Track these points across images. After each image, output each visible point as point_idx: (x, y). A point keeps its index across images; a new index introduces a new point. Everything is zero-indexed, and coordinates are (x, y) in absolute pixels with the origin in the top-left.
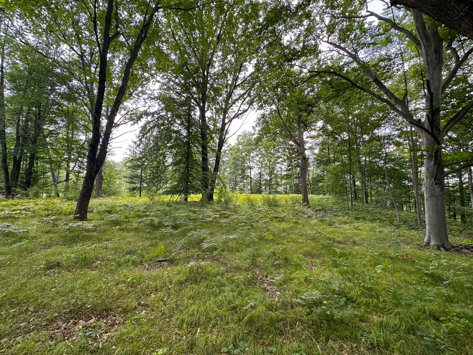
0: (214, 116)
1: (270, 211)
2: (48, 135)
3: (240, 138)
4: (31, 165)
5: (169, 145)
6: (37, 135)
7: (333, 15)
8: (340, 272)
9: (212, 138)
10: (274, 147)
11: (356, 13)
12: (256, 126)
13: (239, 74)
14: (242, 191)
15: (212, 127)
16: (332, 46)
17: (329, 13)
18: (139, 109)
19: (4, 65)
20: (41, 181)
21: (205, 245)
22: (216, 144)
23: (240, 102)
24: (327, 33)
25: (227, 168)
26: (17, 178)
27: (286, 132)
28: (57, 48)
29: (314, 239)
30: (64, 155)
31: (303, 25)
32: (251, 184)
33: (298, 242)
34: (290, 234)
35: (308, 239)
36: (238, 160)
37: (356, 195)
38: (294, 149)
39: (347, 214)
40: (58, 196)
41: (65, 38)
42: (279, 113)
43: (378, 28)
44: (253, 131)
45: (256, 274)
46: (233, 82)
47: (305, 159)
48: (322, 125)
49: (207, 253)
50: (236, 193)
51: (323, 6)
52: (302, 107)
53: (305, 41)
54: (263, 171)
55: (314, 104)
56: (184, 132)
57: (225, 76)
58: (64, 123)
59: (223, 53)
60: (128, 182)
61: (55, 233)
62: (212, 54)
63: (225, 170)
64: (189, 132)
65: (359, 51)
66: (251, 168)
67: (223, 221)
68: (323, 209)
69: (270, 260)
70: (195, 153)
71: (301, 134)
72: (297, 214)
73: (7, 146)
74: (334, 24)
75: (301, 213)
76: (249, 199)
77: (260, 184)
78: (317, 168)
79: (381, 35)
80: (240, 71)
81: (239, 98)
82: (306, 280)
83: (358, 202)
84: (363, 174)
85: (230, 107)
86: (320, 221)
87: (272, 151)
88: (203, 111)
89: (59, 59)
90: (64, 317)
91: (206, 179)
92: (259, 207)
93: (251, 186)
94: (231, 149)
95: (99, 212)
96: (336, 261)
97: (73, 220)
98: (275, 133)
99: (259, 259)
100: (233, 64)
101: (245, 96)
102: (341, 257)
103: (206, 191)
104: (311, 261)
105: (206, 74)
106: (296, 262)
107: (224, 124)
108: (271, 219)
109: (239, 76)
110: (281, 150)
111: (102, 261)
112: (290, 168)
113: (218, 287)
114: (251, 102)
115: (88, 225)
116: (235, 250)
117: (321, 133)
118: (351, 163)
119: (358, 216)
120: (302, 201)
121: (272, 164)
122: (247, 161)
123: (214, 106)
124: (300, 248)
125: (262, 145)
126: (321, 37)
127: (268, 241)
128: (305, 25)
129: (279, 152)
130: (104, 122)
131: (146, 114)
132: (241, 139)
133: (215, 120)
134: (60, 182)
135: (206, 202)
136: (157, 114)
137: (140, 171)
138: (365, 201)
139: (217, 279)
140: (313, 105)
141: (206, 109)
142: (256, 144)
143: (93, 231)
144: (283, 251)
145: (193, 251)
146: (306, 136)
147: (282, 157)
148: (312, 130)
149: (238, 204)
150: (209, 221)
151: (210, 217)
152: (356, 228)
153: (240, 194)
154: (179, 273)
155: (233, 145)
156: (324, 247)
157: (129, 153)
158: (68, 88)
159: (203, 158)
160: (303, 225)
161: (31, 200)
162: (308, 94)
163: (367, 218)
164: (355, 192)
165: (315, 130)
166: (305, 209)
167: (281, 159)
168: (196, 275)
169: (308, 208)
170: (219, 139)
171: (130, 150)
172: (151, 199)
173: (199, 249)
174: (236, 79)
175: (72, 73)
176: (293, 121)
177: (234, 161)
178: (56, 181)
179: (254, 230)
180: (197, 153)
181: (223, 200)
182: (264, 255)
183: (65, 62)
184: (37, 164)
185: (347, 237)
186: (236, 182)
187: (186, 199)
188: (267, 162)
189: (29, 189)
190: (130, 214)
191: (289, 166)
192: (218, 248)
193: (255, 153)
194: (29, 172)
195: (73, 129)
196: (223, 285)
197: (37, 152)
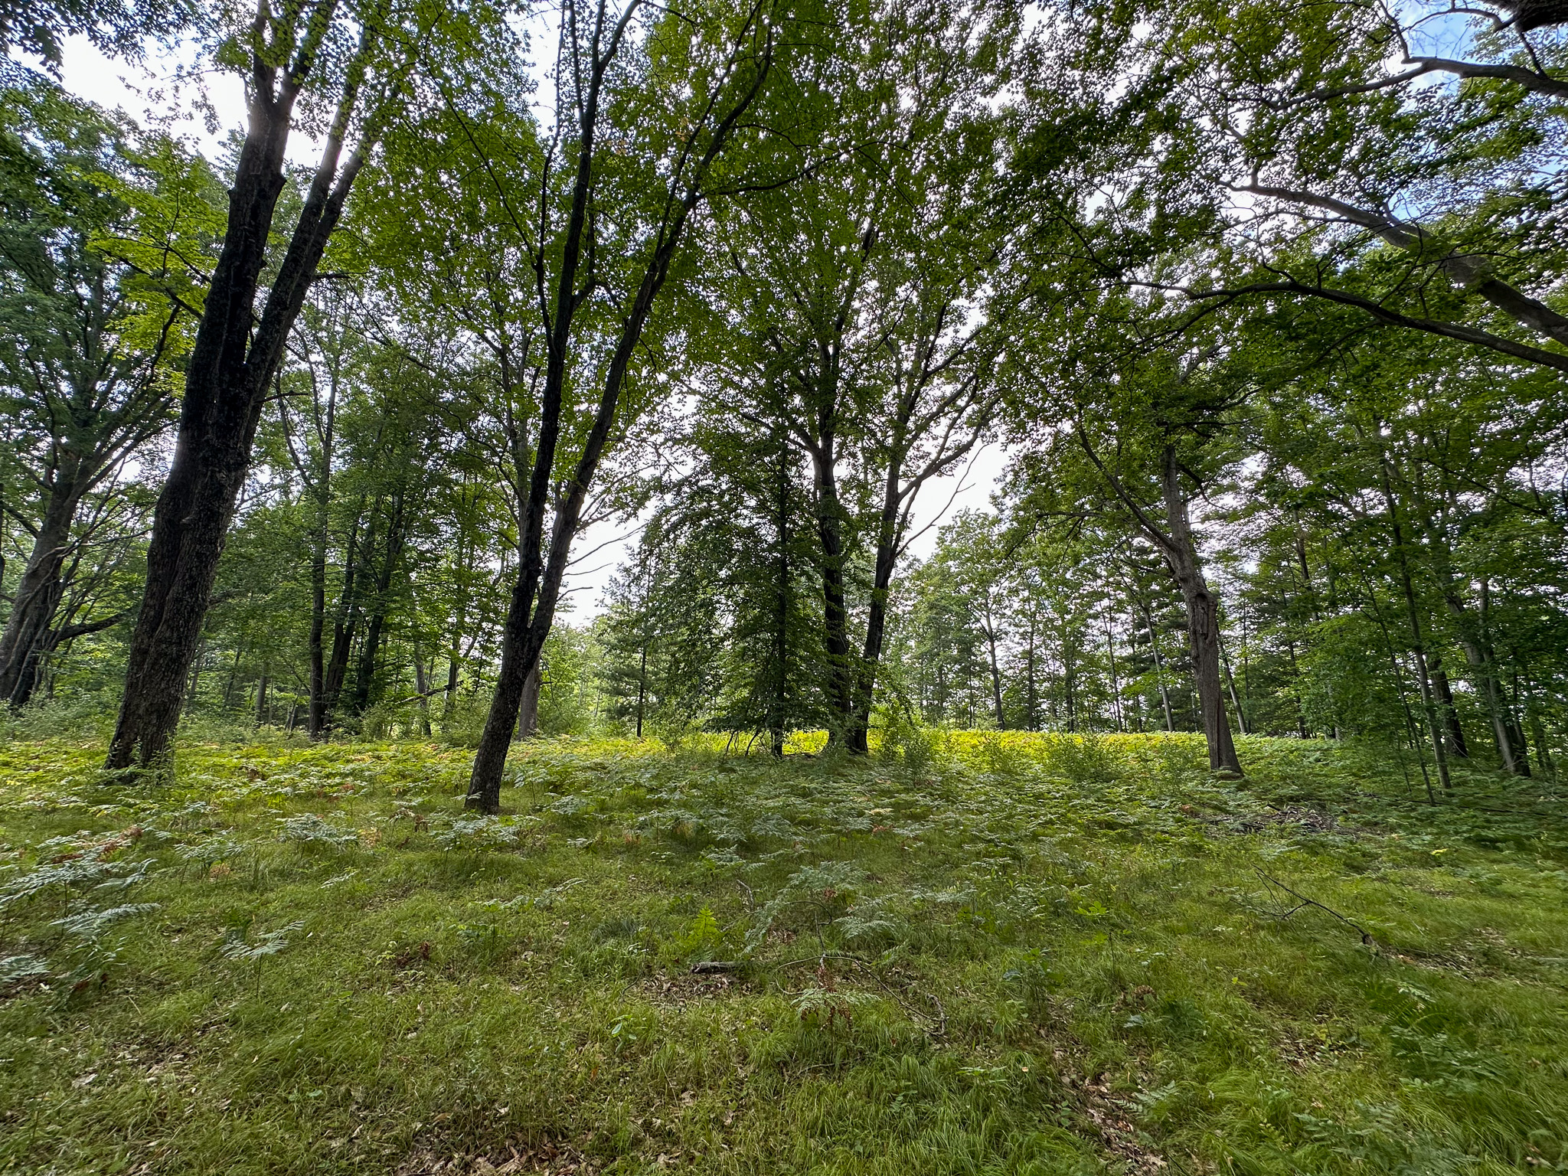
0: (862, 476)
1: (1077, 797)
2: (416, 565)
3: (949, 537)
4: (372, 646)
5: (723, 574)
6: (391, 565)
7: (1264, 100)
8: (1442, 1103)
9: (856, 544)
10: (1077, 563)
11: (1357, 74)
12: (1006, 494)
13: (937, 336)
14: (965, 718)
15: (854, 509)
16: (1273, 198)
17: (1246, 98)
18: (641, 474)
19: (337, 399)
20: (391, 690)
21: (853, 927)
22: (869, 562)
23: (945, 422)
24: (1246, 162)
25: (907, 638)
26: (340, 683)
27: (1119, 507)
28: (448, 341)
29: (1285, 928)
30: (448, 615)
31: (1151, 153)
32: (998, 695)
33: (1216, 934)
34: (1173, 899)
35: (1258, 927)
36: (945, 610)
37: (1458, 736)
38: (1155, 563)
39: (1429, 820)
40: (428, 731)
41: (467, 315)
42: (1085, 445)
43: (1464, 104)
44: (993, 511)
45: (1052, 1060)
46: (916, 364)
47: (1205, 600)
48: (1262, 469)
49: (860, 953)
50: (943, 728)
51: (1219, 82)
52: (1172, 415)
53: (1166, 202)
54: (1037, 647)
55: (1223, 400)
56: (769, 533)
57: (892, 350)
58: (454, 530)
59: (881, 282)
60: (607, 691)
61: (419, 848)
62: (850, 293)
63: (901, 644)
64: (782, 530)
65: (1391, 195)
66: (992, 637)
67: (907, 831)
68: (1307, 797)
69: (1102, 1004)
70: (803, 596)
71: (1179, 507)
72: (1194, 814)
73: (326, 599)
74: (1271, 127)
75: (1209, 811)
76: (993, 750)
77: (1032, 691)
78: (1259, 630)
79: (1481, 125)
80: (939, 326)
81: (941, 410)
82: (1278, 1117)
83: (1475, 770)
84: (1482, 648)
85: (910, 442)
86: (1303, 845)
87: (1068, 576)
88: (825, 464)
89: (453, 368)
90: (437, 1137)
91: (842, 679)
92: (1035, 780)
93: (998, 702)
94: (920, 575)
95: (530, 788)
96: (1413, 1047)
97: (464, 811)
98: (1078, 514)
99: (1058, 998)
100: (915, 310)
101: (961, 402)
102: (1439, 1028)
103: (843, 720)
104: (1288, 1030)
105: (831, 350)
106: (1218, 1027)
107: (894, 498)
108: (1090, 831)
109: (939, 341)
110: (1101, 571)
111: (538, 951)
112: (1143, 631)
113: (910, 1100)
114: (983, 418)
115: (501, 828)
116: (961, 948)
117: (1262, 499)
118: (1415, 609)
119: (1490, 834)
120: (1208, 762)
121: (1070, 622)
122: (977, 614)
123: (860, 444)
124: (1232, 966)
125: (1030, 555)
126: (1226, 178)
127: (1085, 925)
128: (1160, 152)
129: (1097, 577)
130: (550, 519)
131: (660, 487)
132: (953, 540)
133: (862, 486)
134: (434, 692)
135: (843, 759)
136: (691, 485)
137: (638, 656)
138: (1511, 766)
139: (904, 1067)
140: (1217, 405)
141: (834, 456)
142: (1009, 553)
143: (514, 849)
144: (1155, 971)
145: (811, 944)
146: (1198, 513)
147: (1108, 595)
148: (1222, 490)
149: (955, 767)
150: (859, 831)
151: (861, 814)
152: (1491, 889)
153: (958, 731)
154: (768, 1025)
155: (924, 562)
156: (1341, 968)
157: (609, 601)
158: (469, 438)
159: (829, 613)
160: (1227, 861)
161: (367, 746)
162: (1193, 366)
163: (1535, 841)
164: (1454, 725)
165: (1233, 488)
166: (1226, 794)
167: (1106, 602)
168: (827, 1037)
169: (1239, 789)
170: (881, 548)
171: (613, 593)
172: (671, 747)
173: (832, 936)
174: (926, 352)
175: (478, 399)
176: (1142, 466)
177: (932, 614)
178: (425, 691)
179: (1025, 876)
180: (808, 596)
181: (901, 750)
182: (1078, 982)
183: (468, 374)
184: (385, 642)
185: (1448, 926)
186: (942, 684)
187: (778, 749)
188: (1051, 613)
189: (363, 714)
190: (612, 796)
191: (1139, 625)
192: (898, 935)
193: (1006, 584)
194: (368, 666)
195: (472, 543)
196: (928, 1094)
197: (388, 612)
